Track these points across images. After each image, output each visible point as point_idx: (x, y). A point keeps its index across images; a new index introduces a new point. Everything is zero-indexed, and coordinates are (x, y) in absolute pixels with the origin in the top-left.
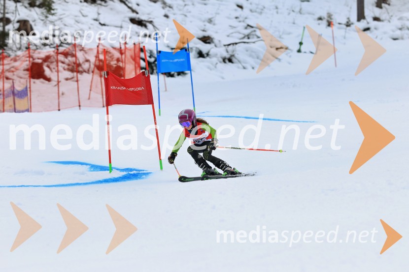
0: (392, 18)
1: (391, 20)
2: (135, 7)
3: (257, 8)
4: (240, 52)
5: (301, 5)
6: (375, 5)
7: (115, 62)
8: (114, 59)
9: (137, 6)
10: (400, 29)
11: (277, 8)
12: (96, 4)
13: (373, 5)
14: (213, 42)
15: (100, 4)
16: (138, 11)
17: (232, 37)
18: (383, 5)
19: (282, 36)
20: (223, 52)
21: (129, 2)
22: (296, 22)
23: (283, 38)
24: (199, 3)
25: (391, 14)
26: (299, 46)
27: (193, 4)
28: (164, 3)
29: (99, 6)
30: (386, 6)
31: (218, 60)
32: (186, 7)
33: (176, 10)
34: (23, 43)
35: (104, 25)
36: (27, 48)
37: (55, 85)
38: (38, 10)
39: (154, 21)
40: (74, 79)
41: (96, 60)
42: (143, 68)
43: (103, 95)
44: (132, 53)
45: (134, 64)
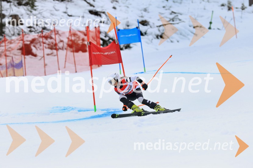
2: (92, 2)
7: (81, 41)
8: (80, 39)
12: (65, 2)
14: (149, 25)
15: (68, 2)
16: (94, 5)
19: (197, 19)
20: (156, 31)
22: (206, 8)
26: (209, 24)
31: (153, 37)
33: (121, 4)
34: (15, 30)
35: (71, 16)
36: (19, 34)
37: (41, 59)
38: (25, 7)
39: (106, 12)
40: (53, 55)
41: (68, 41)
42: (101, 45)
43: (75, 64)
44: (94, 34)
45: (95, 42)
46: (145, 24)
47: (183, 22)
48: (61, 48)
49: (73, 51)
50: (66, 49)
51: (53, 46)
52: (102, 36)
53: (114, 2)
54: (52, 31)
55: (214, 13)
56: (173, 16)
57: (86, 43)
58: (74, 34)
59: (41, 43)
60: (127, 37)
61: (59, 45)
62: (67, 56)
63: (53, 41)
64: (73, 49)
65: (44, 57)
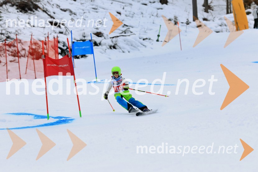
0: (215, 18)
1: (214, 20)
2: (52, 14)
3: (130, 14)
4: (120, 42)
5: (157, 12)
6: (204, 11)
7: (41, 50)
8: (40, 48)
9: (53, 14)
10: (221, 26)
11: (142, 14)
12: (27, 13)
13: (202, 10)
14: (103, 36)
15: (31, 13)
16: (55, 17)
17: (115, 32)
18: (209, 10)
19: (146, 32)
20: (109, 42)
21: (48, 12)
22: (155, 22)
23: (147, 33)
24: (93, 11)
25: (214, 16)
26: (157, 37)
27: (89, 12)
28: (71, 12)
29: (30, 14)
30: (211, 11)
31: (107, 47)
32: (85, 14)
33: (78, 16)
37: (4, 65)
40: (15, 61)
41: (30, 49)
42: (59, 53)
43: (35, 71)
44: (53, 44)
45: (54, 51)
46: (100, 35)
47: (134, 34)
48: (23, 55)
49: (33, 59)
50: (27, 56)
52: (60, 45)
53: (72, 14)
54: (15, 39)
55: (161, 26)
56: (125, 29)
57: (46, 51)
58: (35, 43)
59: (5, 50)
60: (81, 49)
61: (21, 52)
62: (28, 62)
63: (16, 49)
64: (33, 57)
65: (6, 63)
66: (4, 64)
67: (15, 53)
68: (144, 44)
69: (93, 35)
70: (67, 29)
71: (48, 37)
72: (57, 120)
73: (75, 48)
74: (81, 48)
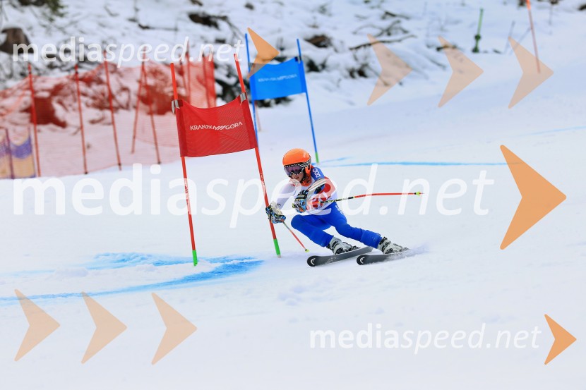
14: (331, 45)
16: (202, 1)
17: (362, 34)
19: (445, 28)
20: (348, 60)
22: (466, 2)
23: (446, 31)
26: (474, 41)
31: (342, 74)
34: (15, 65)
35: (146, 28)
36: (23, 75)
37: (75, 133)
38: (36, 10)
39: (230, 15)
40: (104, 121)
41: (140, 87)
42: (218, 96)
43: (156, 144)
44: (200, 72)
45: (204, 89)
46: (323, 43)
48: (124, 105)
49: (151, 113)
50: (134, 107)
51: (105, 101)
52: (220, 74)
55: (485, 13)
56: (387, 23)
57: (183, 92)
58: (154, 70)
59: (76, 94)
60: (275, 81)
61: (118, 98)
62: (138, 123)
63: (104, 88)
64: (151, 108)
65: (81, 128)
66: (74, 130)
67: (102, 101)
68: (440, 62)
69: (304, 44)
70: (235, 30)
71: (187, 55)
72: (219, 265)
73: (260, 80)
74: (274, 79)
